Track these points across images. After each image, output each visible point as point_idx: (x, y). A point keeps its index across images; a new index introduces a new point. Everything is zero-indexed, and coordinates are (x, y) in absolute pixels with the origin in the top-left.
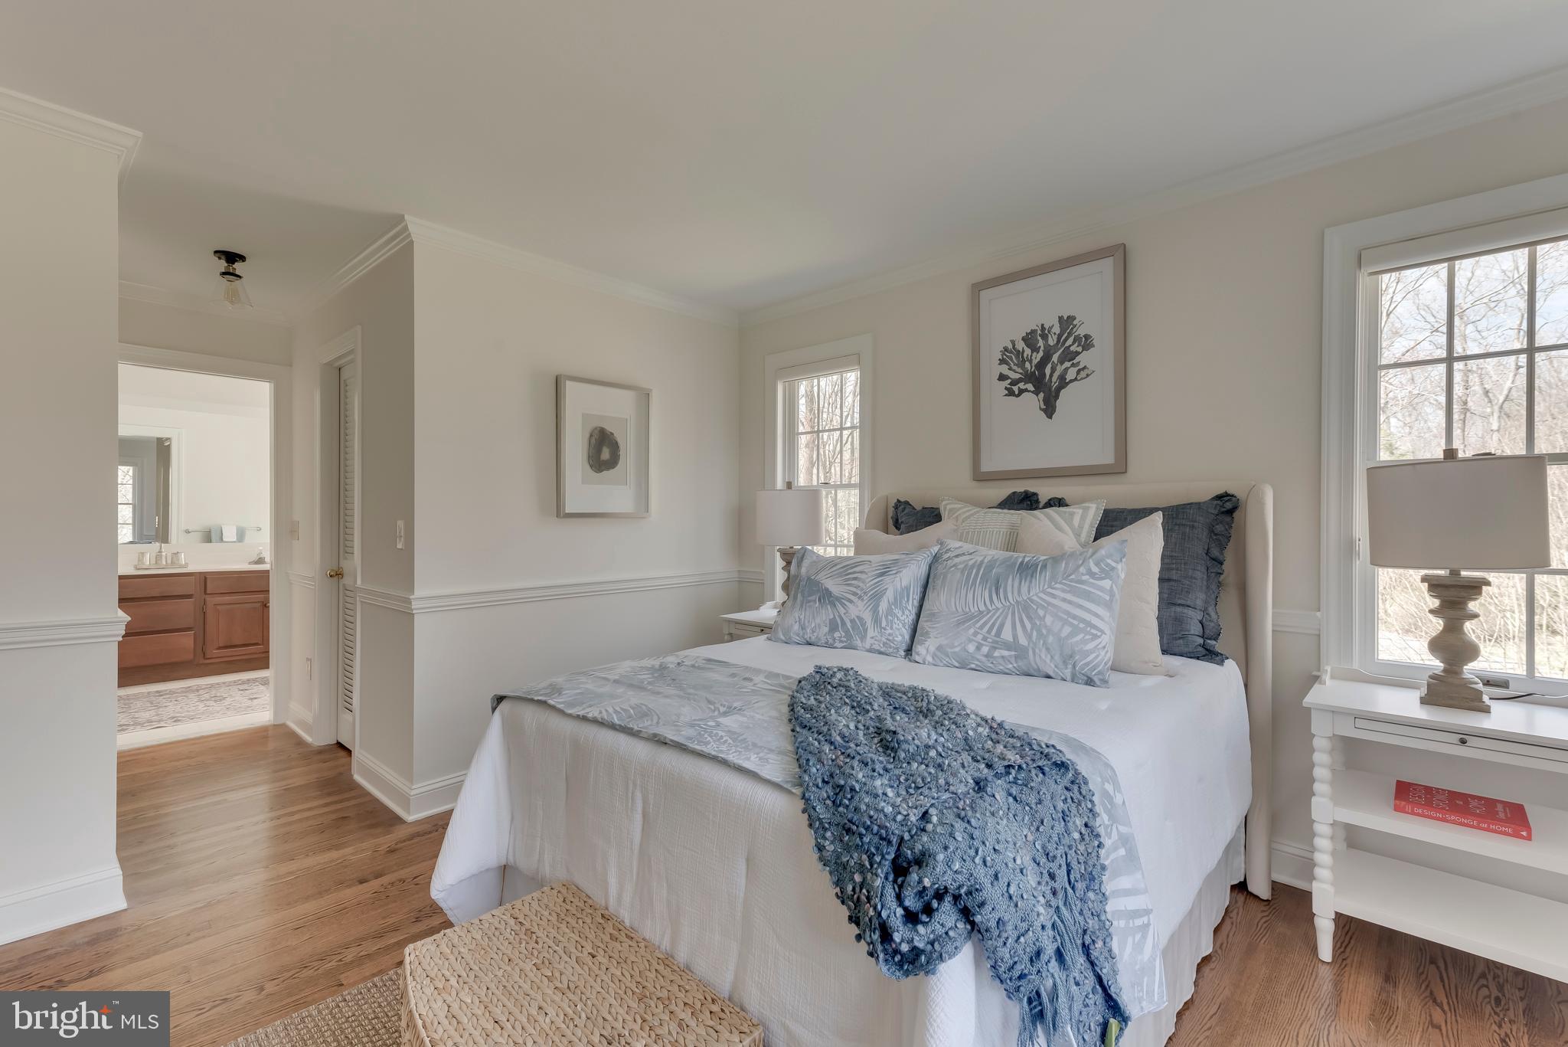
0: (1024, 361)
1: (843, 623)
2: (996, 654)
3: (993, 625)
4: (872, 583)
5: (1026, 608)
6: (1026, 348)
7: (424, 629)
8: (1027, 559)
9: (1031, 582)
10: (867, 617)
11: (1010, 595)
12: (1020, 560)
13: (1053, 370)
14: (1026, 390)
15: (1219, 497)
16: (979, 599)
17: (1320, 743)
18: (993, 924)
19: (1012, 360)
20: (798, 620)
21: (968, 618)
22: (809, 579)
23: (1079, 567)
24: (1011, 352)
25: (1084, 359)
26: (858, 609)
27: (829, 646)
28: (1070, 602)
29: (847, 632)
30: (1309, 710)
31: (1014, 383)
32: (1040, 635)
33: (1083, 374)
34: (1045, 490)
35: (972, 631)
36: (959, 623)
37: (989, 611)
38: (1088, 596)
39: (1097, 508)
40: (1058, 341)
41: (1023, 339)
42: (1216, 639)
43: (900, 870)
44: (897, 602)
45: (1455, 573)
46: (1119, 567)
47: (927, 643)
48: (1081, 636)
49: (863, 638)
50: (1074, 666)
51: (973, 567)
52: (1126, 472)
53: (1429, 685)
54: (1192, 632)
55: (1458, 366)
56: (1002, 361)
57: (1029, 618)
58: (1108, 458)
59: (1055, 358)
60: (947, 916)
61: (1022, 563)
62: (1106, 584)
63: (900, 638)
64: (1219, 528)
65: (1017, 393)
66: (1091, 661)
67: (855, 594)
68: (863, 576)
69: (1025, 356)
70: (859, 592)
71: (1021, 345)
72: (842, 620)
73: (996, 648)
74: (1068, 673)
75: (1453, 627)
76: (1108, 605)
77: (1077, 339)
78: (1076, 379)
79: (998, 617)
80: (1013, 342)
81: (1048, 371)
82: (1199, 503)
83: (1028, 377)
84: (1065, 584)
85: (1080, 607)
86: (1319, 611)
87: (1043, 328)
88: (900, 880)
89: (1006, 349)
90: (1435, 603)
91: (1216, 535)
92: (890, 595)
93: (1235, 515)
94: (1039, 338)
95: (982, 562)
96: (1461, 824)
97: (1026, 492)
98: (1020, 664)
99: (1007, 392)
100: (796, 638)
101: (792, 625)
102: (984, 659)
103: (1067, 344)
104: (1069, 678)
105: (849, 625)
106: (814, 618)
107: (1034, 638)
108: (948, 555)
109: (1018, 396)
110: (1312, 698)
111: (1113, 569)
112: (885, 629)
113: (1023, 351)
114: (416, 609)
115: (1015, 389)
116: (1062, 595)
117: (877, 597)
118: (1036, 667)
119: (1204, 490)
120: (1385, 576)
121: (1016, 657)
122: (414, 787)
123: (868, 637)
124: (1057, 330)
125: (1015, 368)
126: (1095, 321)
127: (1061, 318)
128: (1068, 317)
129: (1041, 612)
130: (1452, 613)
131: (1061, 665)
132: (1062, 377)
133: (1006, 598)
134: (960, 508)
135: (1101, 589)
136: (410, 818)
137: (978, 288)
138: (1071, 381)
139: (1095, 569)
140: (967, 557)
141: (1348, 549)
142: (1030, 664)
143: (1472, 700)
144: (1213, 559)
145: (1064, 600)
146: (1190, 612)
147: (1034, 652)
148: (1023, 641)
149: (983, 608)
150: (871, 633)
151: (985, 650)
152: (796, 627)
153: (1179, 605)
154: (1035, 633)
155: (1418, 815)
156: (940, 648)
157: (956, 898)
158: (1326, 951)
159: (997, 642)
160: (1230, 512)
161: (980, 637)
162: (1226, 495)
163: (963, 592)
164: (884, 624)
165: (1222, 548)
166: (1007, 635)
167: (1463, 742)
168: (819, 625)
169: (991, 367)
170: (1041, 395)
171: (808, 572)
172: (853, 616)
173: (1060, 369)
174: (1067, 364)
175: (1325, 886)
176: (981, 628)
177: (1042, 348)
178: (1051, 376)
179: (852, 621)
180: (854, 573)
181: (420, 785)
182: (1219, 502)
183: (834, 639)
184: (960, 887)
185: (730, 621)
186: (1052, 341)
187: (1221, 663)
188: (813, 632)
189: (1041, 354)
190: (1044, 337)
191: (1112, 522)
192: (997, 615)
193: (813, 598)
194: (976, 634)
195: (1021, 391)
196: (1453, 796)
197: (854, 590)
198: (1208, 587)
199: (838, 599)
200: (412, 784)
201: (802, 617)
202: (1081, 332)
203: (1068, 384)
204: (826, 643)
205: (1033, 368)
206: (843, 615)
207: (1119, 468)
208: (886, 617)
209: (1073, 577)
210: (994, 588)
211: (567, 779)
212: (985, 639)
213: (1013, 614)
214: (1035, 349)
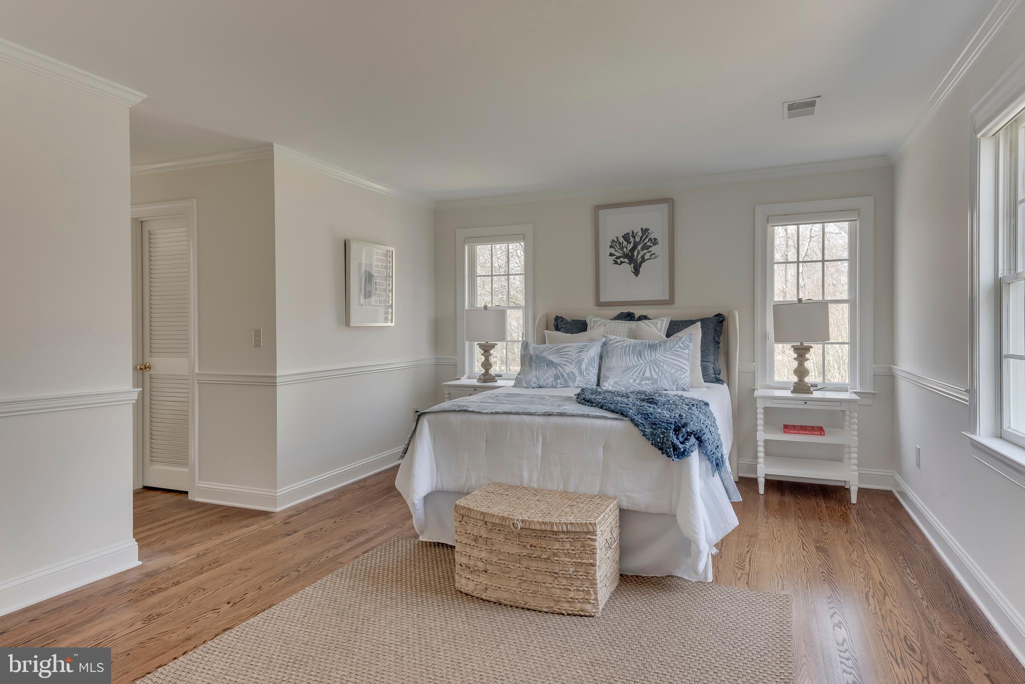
0: (623, 248)
1: (562, 375)
2: (643, 383)
3: (641, 371)
4: (575, 356)
5: (655, 363)
6: (624, 241)
7: (283, 394)
8: (651, 343)
9: (656, 352)
10: (576, 372)
11: (647, 358)
12: (648, 343)
13: (638, 253)
14: (624, 262)
15: (717, 315)
16: (632, 360)
17: (760, 411)
18: (707, 439)
19: (617, 247)
20: (535, 375)
21: (628, 369)
22: (537, 356)
23: (675, 345)
24: (616, 242)
25: (654, 249)
26: (570, 368)
27: (553, 387)
28: (674, 359)
29: (565, 380)
30: (756, 398)
31: (618, 258)
32: (662, 373)
33: (653, 256)
34: (638, 311)
35: (631, 374)
36: (624, 371)
37: (638, 365)
38: (680, 356)
39: (667, 320)
40: (641, 239)
41: (623, 237)
42: (719, 375)
43: (677, 430)
44: (590, 364)
45: (802, 344)
46: (691, 344)
47: (609, 381)
48: (679, 373)
49: (574, 382)
50: (677, 384)
51: (626, 346)
52: (674, 303)
53: (794, 386)
54: (711, 372)
55: (801, 264)
56: (611, 247)
57: (657, 367)
58: (666, 297)
59: (639, 247)
60: (693, 440)
61: (649, 344)
62: (687, 351)
63: (593, 380)
64: (718, 328)
65: (619, 263)
66: (684, 382)
67: (567, 361)
68: (570, 353)
69: (624, 245)
70: (569, 360)
71: (621, 240)
72: (562, 374)
73: (643, 380)
74: (675, 387)
75: (801, 364)
76: (688, 360)
77: (650, 239)
78: (650, 259)
79: (642, 368)
80: (617, 238)
81: (636, 253)
82: (710, 318)
83: (625, 256)
84: (670, 352)
85: (678, 361)
86: (754, 362)
87: (633, 233)
88: (677, 433)
89: (613, 241)
90: (796, 356)
91: (717, 331)
92: (586, 361)
93: (723, 323)
94: (631, 237)
95: (630, 345)
96: (805, 434)
97: (629, 313)
98: (654, 386)
99: (614, 262)
100: (533, 385)
101: (532, 379)
102: (637, 386)
103: (646, 241)
104: (675, 389)
105: (566, 376)
106: (545, 375)
107: (660, 375)
108: (611, 342)
109: (620, 264)
110: (756, 393)
111: (688, 345)
112: (586, 377)
113: (623, 243)
114: (278, 383)
115: (619, 261)
116: (670, 356)
117: (579, 362)
118: (661, 387)
119: (711, 313)
120: (779, 347)
121: (652, 384)
122: (278, 491)
123: (577, 380)
124: (640, 234)
125: (618, 250)
126: (658, 231)
127: (642, 229)
128: (646, 229)
129: (662, 364)
130: (801, 359)
131: (672, 384)
132: (643, 257)
133: (645, 359)
134: (600, 321)
135: (685, 353)
136: (278, 509)
137: (598, 208)
138: (647, 259)
139: (682, 346)
140: (621, 343)
141: (765, 336)
142: (658, 385)
143: (807, 390)
144: (716, 342)
145: (671, 358)
146: (709, 364)
147: (660, 380)
148: (655, 376)
149: (635, 364)
150: (578, 379)
151: (638, 381)
152: (534, 379)
153: (705, 361)
154: (660, 372)
155: (791, 433)
156: (615, 383)
157: (694, 435)
158: (762, 490)
159: (643, 378)
160: (722, 322)
161: (635, 376)
162: (720, 314)
163: (624, 358)
164: (585, 374)
165: (719, 337)
166: (648, 374)
167: (806, 403)
168: (548, 377)
169: (605, 250)
170: (632, 265)
171: (534, 352)
172: (568, 372)
173: (642, 253)
174: (645, 251)
175: (761, 465)
176: (635, 372)
177: (633, 242)
178: (637, 256)
179: (568, 374)
180: (564, 352)
181: (281, 490)
182: (717, 317)
183: (557, 384)
184: (697, 431)
185: (450, 386)
186: (637, 239)
187: (723, 384)
188: (544, 381)
189: (632, 245)
190: (634, 237)
191: (675, 328)
192: (642, 367)
193: (543, 364)
194: (633, 375)
195: (622, 263)
196: (801, 427)
197: (566, 359)
198: (715, 353)
199: (557, 364)
200: (276, 490)
201: (537, 374)
202: (652, 236)
203: (646, 260)
204: (552, 386)
205: (628, 252)
206: (562, 372)
207: (671, 301)
208: (586, 371)
209: (673, 349)
210: (639, 355)
211: (486, 441)
212: (637, 377)
213: (650, 366)
214: (629, 242)
